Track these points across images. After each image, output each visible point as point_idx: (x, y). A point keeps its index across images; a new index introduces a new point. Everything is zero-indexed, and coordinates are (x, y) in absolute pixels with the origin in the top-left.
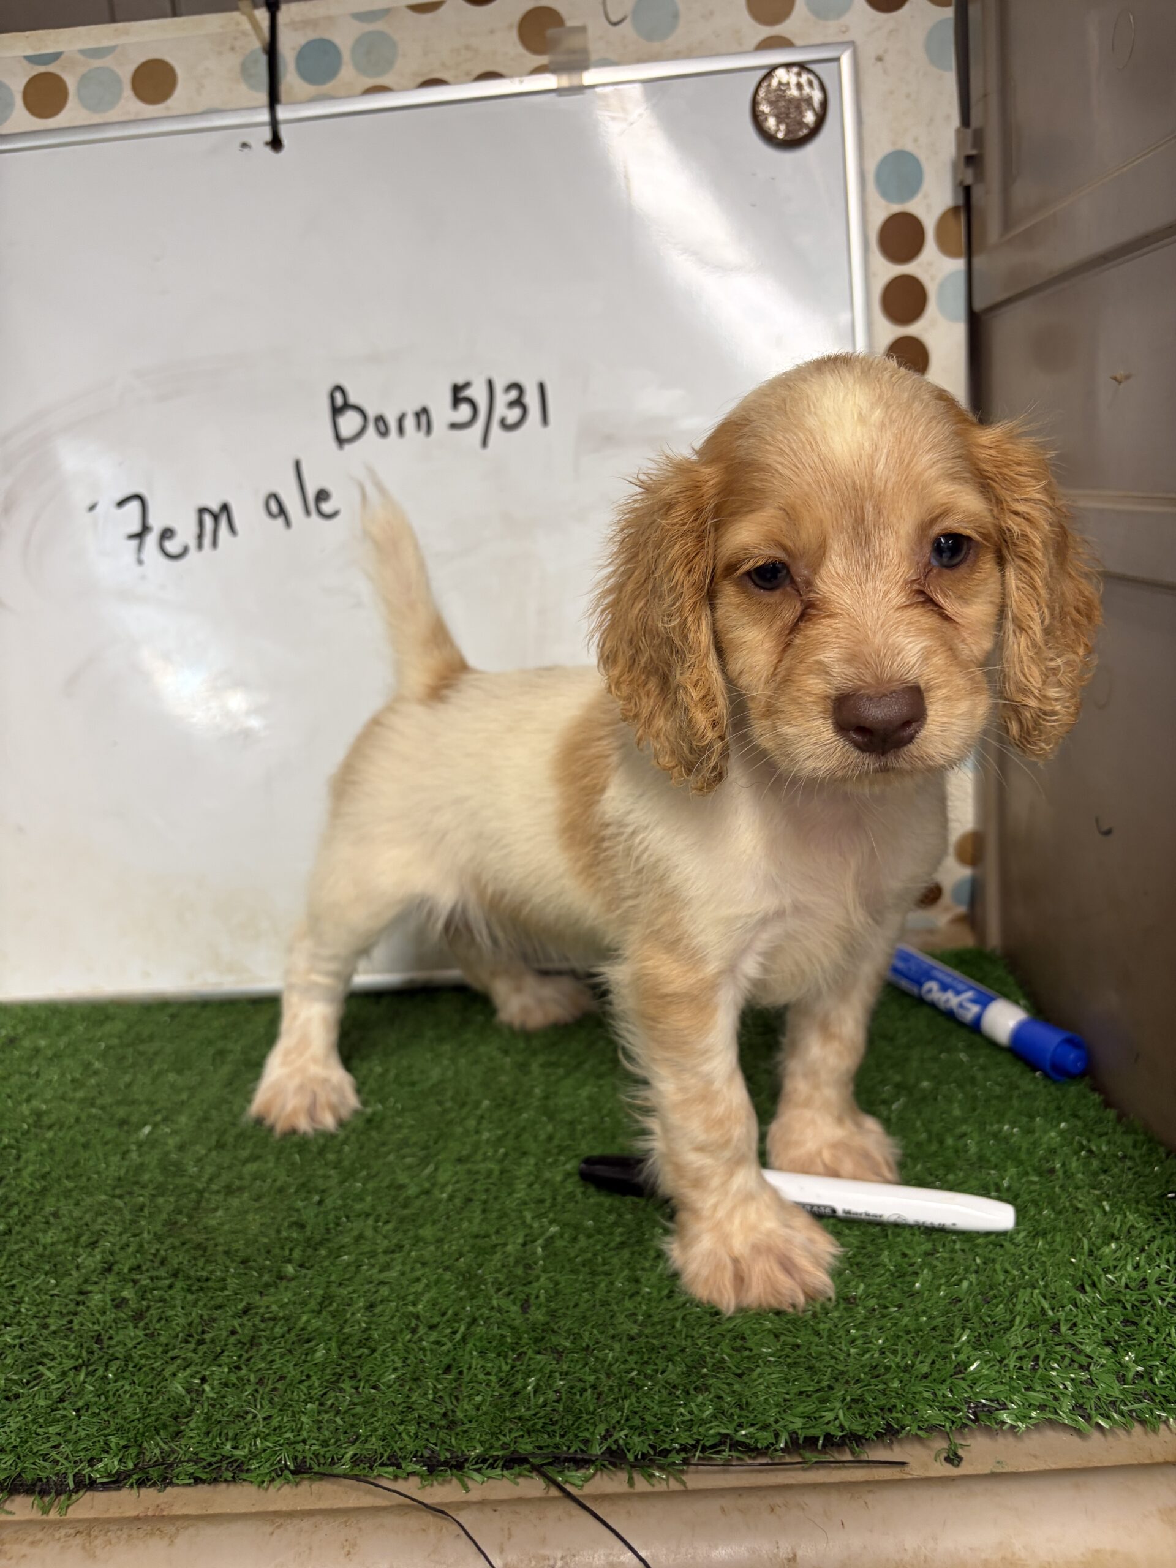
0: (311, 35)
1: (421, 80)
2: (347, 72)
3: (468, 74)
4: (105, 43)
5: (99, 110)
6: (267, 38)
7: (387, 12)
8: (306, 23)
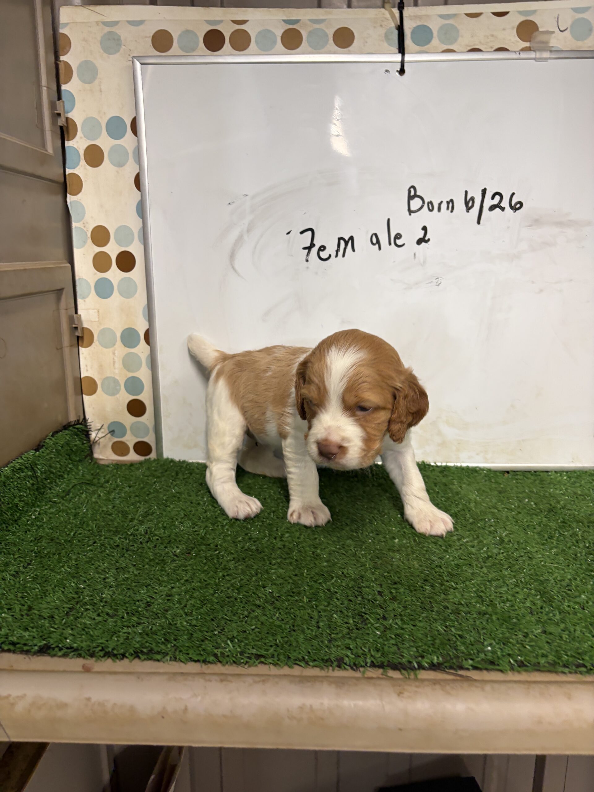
0: (419, 23)
1: (469, 48)
2: (435, 42)
3: (491, 48)
4: (321, 17)
5: (317, 49)
6: (399, 23)
7: (455, 15)
8: (417, 17)
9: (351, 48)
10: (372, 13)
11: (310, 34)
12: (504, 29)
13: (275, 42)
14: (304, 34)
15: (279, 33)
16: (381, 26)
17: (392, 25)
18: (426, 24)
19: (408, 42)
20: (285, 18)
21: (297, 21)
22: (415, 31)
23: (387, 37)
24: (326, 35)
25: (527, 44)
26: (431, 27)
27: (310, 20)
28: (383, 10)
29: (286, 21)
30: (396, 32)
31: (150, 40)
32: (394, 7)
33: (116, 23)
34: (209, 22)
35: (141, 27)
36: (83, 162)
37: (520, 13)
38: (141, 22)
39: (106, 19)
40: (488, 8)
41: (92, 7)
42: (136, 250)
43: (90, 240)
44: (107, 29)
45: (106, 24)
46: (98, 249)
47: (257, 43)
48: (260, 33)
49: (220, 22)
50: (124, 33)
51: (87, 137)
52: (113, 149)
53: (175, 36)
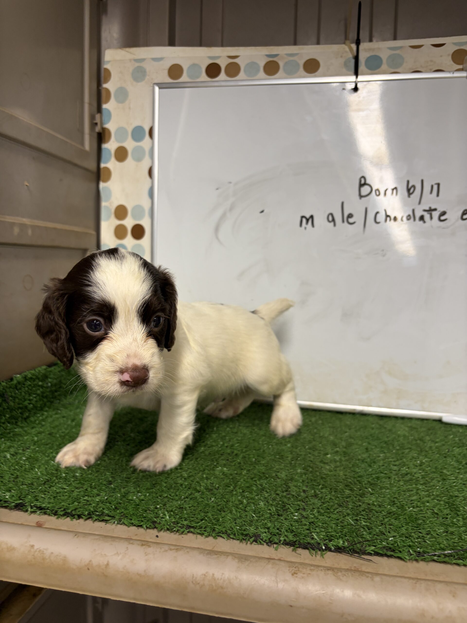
0: (372, 54)
1: (412, 70)
2: (384, 66)
3: (431, 70)
4: (295, 52)
5: (291, 74)
6: (355, 54)
7: (401, 48)
8: (370, 50)
9: (316, 73)
10: (335, 48)
11: (286, 64)
12: (441, 56)
13: (258, 71)
14: (281, 64)
15: (262, 64)
16: (341, 57)
17: (350, 56)
18: (377, 54)
19: (362, 67)
20: (268, 53)
21: (276, 55)
22: (368, 60)
23: (346, 64)
24: (298, 65)
25: (461, 67)
26: (382, 56)
27: (287, 54)
28: (344, 45)
29: (268, 56)
30: (353, 61)
31: (166, 72)
32: (352, 43)
33: (143, 60)
34: (210, 58)
35: (161, 62)
36: (113, 159)
37: (455, 44)
38: (161, 59)
39: (136, 57)
40: (428, 42)
41: (128, 49)
42: (145, 223)
43: (113, 216)
44: (137, 65)
45: (136, 61)
46: (118, 222)
47: (245, 71)
48: (248, 64)
49: (219, 57)
50: (148, 66)
51: (117, 140)
52: (136, 149)
53: (185, 68)
